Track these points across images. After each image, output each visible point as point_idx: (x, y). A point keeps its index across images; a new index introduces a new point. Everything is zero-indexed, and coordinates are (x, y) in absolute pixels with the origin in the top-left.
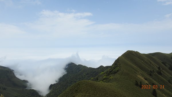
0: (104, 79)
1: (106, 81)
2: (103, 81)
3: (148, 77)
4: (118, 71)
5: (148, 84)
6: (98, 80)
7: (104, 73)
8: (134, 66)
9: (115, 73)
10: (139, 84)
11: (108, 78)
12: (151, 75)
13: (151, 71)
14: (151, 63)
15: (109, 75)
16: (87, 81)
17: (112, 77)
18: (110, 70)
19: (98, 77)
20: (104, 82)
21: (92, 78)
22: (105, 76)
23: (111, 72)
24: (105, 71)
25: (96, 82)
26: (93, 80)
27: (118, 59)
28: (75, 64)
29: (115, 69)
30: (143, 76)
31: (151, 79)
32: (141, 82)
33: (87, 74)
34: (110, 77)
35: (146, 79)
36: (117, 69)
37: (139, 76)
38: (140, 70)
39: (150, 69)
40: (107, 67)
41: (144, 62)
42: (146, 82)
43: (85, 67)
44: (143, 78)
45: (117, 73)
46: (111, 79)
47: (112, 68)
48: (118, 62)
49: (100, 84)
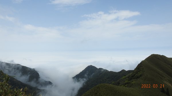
0: (126, 84)
1: (127, 86)
2: (124, 85)
4: (141, 76)
6: (120, 85)
7: (126, 78)
8: (159, 71)
9: (138, 77)
10: (166, 90)
11: (129, 83)
15: (131, 80)
17: (134, 82)
18: (132, 74)
19: (119, 82)
21: (113, 82)
22: (126, 80)
23: (133, 76)
24: (127, 76)
25: (116, 86)
26: (114, 84)
27: (141, 63)
28: (96, 67)
29: (137, 73)
32: (167, 89)
33: (108, 78)
34: (132, 82)
36: (140, 74)
40: (129, 71)
43: (106, 70)
45: (140, 77)
46: (133, 84)
47: (134, 73)
48: (141, 66)
49: (121, 88)
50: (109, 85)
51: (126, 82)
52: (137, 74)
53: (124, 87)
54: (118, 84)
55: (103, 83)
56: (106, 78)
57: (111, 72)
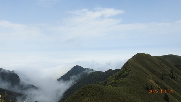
0: (113, 83)
1: (114, 85)
2: (111, 85)
3: (160, 80)
4: (127, 74)
5: (159, 89)
7: (113, 77)
8: (145, 69)
9: (124, 76)
11: (116, 82)
12: (162, 79)
13: (163, 75)
14: (163, 66)
15: (118, 79)
16: (94, 85)
17: (120, 81)
18: (119, 73)
19: (106, 81)
20: (113, 86)
21: (100, 83)
23: (120, 75)
24: (114, 75)
27: (127, 62)
28: (82, 68)
29: (124, 72)
30: (154, 79)
31: (163, 83)
32: (151, 87)
33: (95, 79)
34: (119, 81)
35: (157, 83)
36: (126, 72)
37: (149, 80)
38: (151, 73)
39: (162, 73)
40: (116, 71)
41: (155, 64)
42: (158, 86)
43: (92, 70)
44: (154, 82)
45: (126, 76)
46: (119, 83)
47: (121, 72)
48: (127, 65)
49: (108, 88)
50: (96, 85)
51: (113, 81)
55: (90, 83)
56: (92, 79)
57: (98, 72)
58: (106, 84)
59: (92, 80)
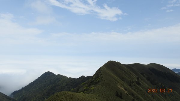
0: (85, 90)
2: (83, 92)
3: (128, 87)
4: (99, 81)
5: (127, 95)
6: (79, 91)
7: (85, 84)
8: (115, 76)
9: (96, 83)
10: (119, 94)
11: (88, 89)
12: (130, 85)
13: (131, 82)
14: (131, 74)
15: (90, 86)
16: (67, 92)
17: (93, 88)
18: (91, 80)
19: (78, 88)
20: (85, 93)
21: (72, 89)
22: (86, 86)
23: (92, 82)
24: (86, 82)
25: (76, 93)
26: (73, 91)
27: (99, 69)
28: (54, 74)
30: (123, 86)
31: (131, 89)
32: (121, 93)
33: (67, 85)
34: (91, 87)
35: (126, 90)
36: (98, 79)
37: (119, 87)
38: (121, 80)
39: (130, 80)
40: (89, 77)
41: (124, 72)
42: (126, 92)
43: (65, 77)
44: (123, 89)
45: (98, 83)
46: (92, 90)
47: (93, 79)
48: (99, 72)
49: (81, 95)
51: (85, 88)
52: (95, 80)
53: (83, 94)
54: (77, 91)
55: (62, 91)
57: (71, 79)
58: (78, 91)
59: (64, 86)
